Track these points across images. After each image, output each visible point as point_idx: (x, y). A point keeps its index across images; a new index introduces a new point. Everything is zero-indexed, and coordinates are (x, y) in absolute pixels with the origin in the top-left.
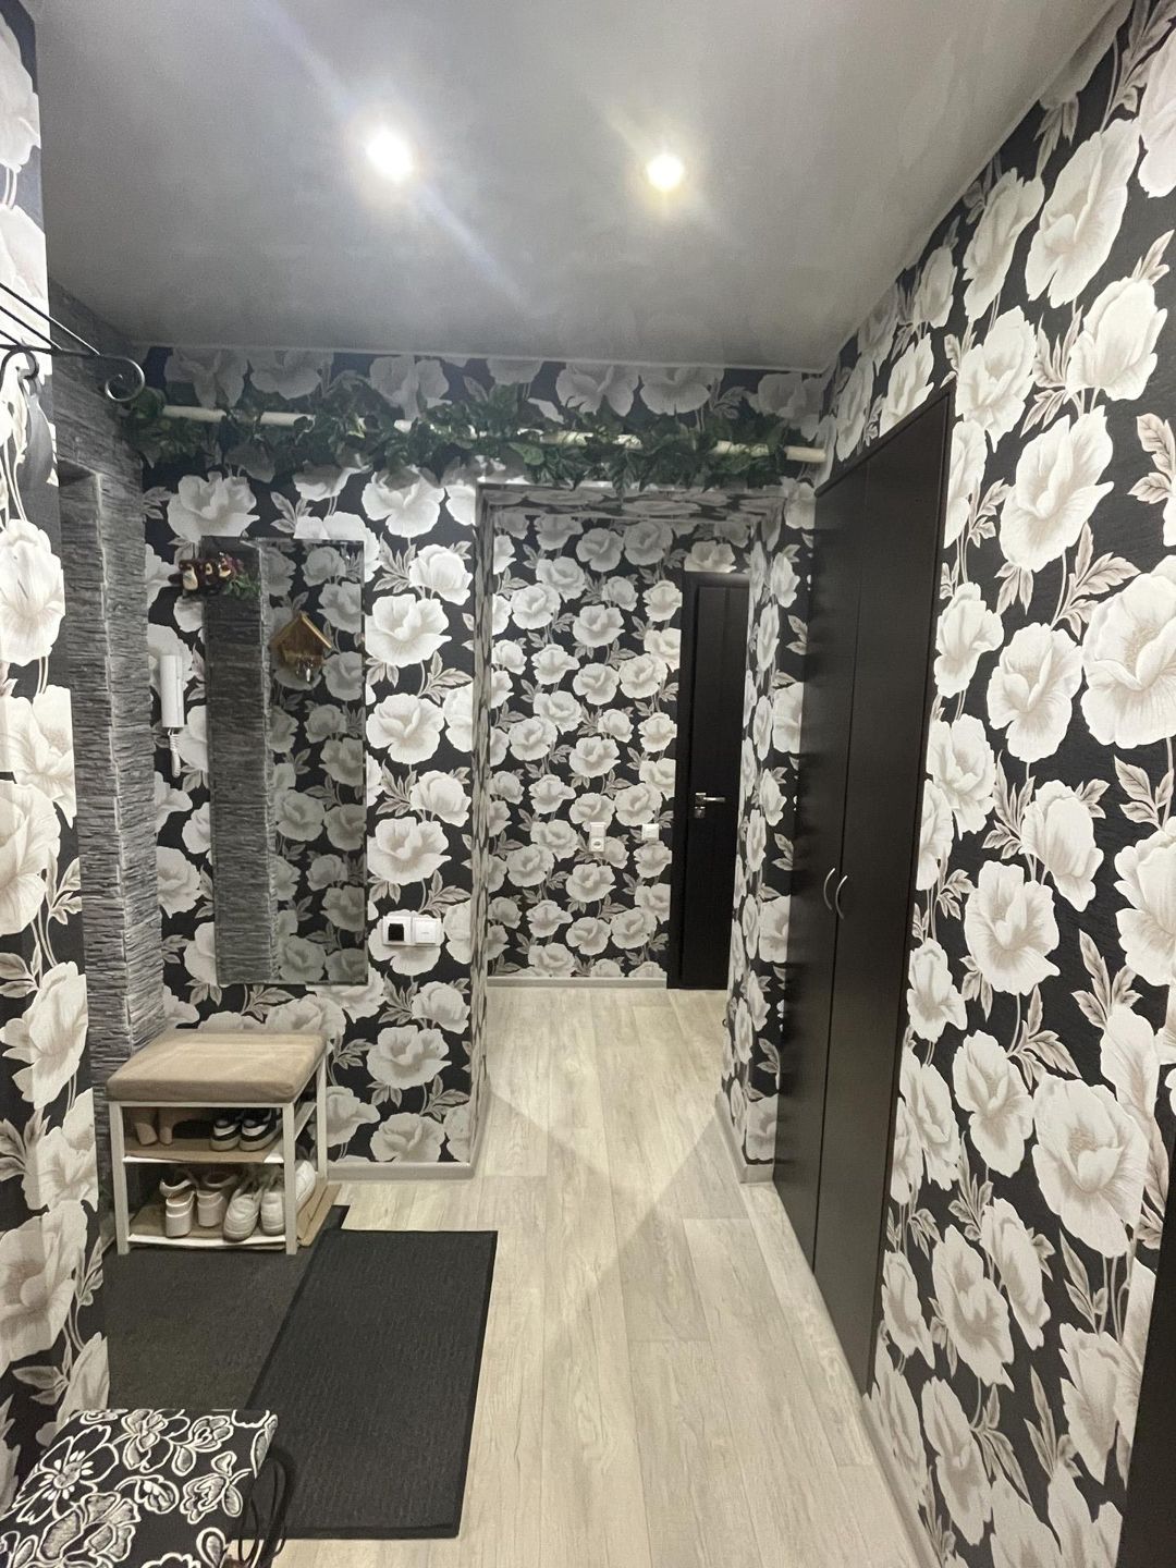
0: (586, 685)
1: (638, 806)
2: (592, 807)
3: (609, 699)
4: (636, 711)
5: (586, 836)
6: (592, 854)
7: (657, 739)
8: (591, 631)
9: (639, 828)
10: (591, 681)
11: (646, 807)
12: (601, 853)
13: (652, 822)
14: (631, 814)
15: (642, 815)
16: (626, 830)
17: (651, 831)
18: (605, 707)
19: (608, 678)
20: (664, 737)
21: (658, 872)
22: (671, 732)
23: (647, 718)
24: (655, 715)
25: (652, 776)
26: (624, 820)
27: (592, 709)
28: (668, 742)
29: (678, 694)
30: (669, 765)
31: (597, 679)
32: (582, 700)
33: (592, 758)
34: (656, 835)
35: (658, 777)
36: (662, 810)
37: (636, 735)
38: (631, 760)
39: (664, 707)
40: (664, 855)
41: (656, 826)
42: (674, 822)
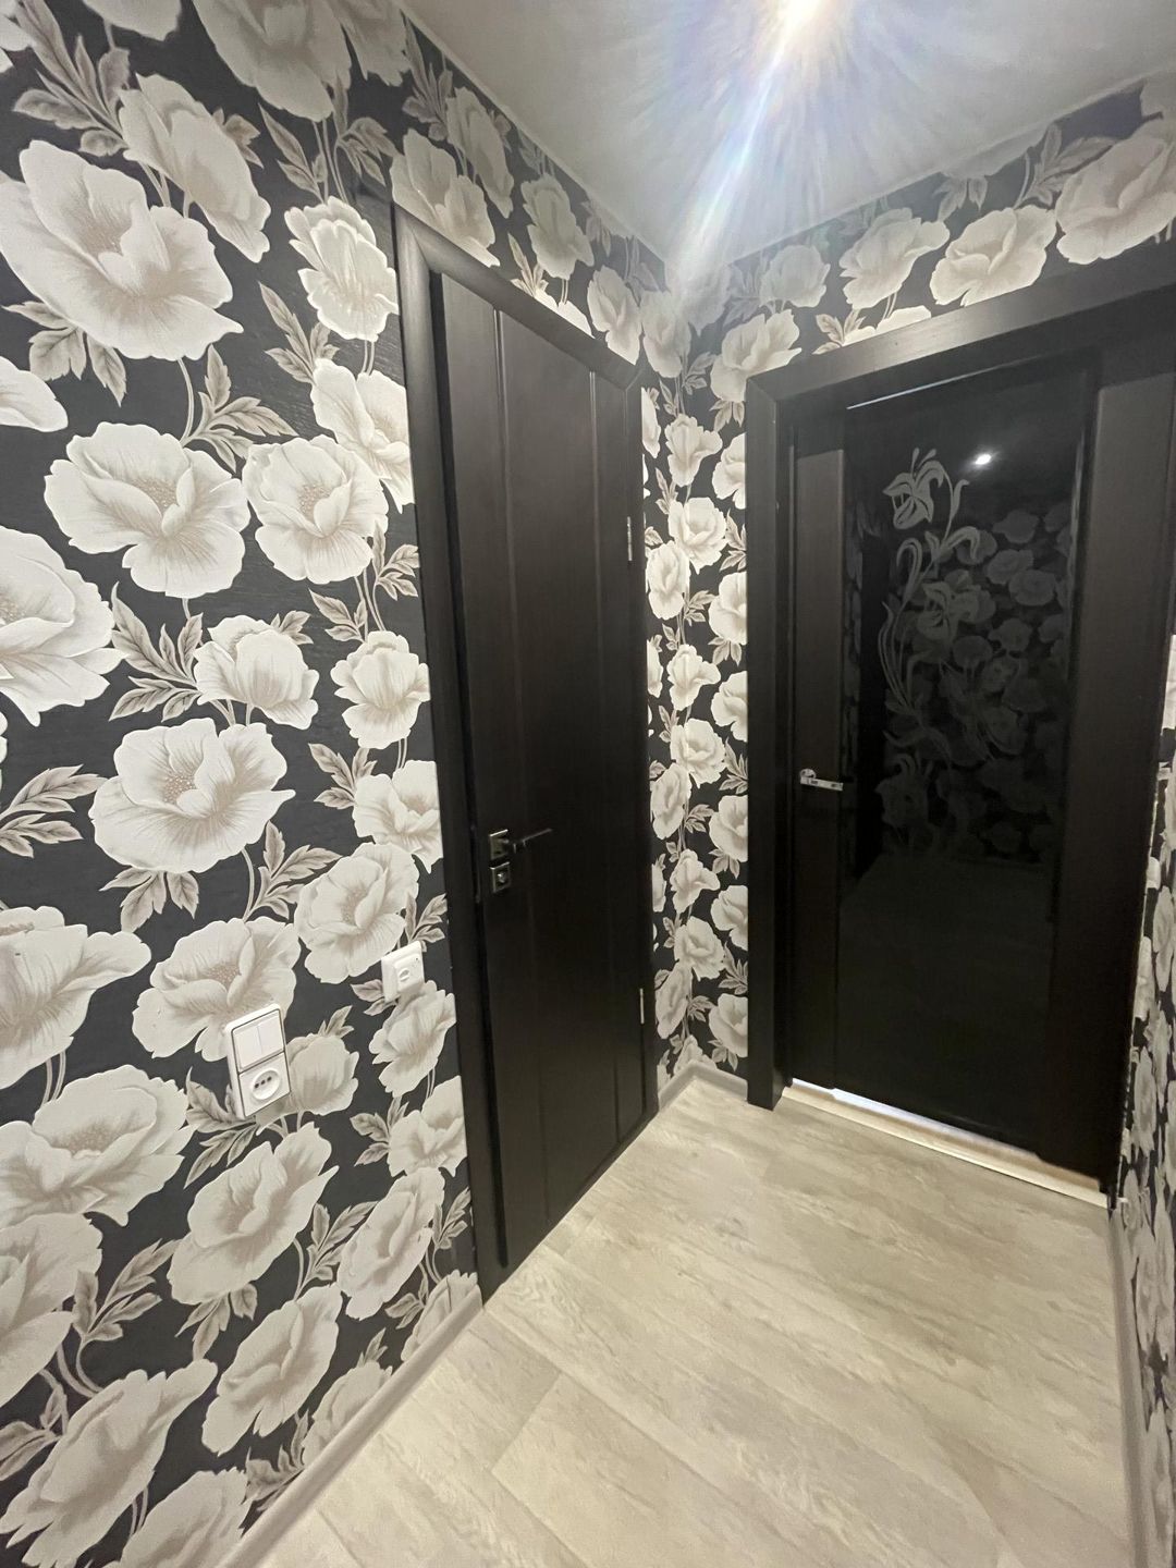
0: (118, 515)
1: (362, 911)
2: (224, 973)
3: (222, 575)
4: (317, 625)
5: (216, 1076)
6: (249, 1123)
7: (384, 710)
8: (97, 280)
9: (375, 972)
10: (142, 502)
11: (384, 907)
12: (279, 1104)
13: (404, 941)
14: (347, 942)
15: (377, 933)
16: (343, 993)
17: (405, 964)
18: (214, 608)
19: (203, 500)
20: (403, 703)
21: (430, 1063)
22: (415, 687)
23: (353, 645)
24: (373, 637)
25: (388, 818)
26: (329, 969)
27: (159, 613)
28: (410, 718)
29: (421, 578)
30: (421, 777)
31: (162, 493)
32: (105, 572)
33: (194, 801)
34: (419, 973)
35: (403, 817)
36: (422, 900)
37: (330, 703)
38: (328, 782)
39: (392, 614)
40: (439, 1009)
41: (415, 948)
42: (451, 921)
